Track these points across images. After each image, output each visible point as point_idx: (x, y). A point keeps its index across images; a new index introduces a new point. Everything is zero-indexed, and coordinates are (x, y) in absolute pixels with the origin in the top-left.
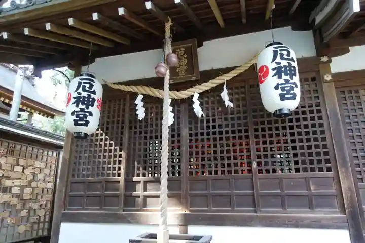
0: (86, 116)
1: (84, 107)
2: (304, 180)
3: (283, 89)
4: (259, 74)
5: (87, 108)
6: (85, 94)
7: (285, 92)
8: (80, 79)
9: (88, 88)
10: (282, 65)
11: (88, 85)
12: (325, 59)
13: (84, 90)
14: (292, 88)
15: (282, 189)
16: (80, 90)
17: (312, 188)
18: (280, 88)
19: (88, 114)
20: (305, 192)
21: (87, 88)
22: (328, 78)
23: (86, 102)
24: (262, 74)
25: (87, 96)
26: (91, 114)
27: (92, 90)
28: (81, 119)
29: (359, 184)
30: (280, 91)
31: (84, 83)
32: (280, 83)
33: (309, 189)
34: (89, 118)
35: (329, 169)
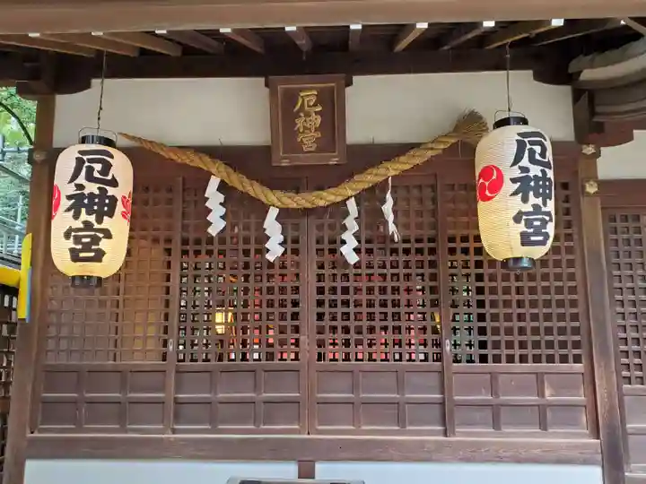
0: (96, 240)
1: (92, 218)
2: (534, 376)
3: (529, 224)
4: (481, 181)
5: (100, 221)
6: (92, 188)
7: (532, 230)
8: (80, 152)
9: (98, 172)
10: (531, 174)
11: (98, 167)
12: (589, 150)
13: (90, 178)
14: (544, 223)
15: (494, 392)
16: (81, 180)
17: (547, 392)
18: (523, 222)
19: (101, 235)
20: (533, 399)
21: (96, 175)
22: (591, 189)
23: (96, 208)
24: (487, 184)
25: (97, 192)
26: (108, 235)
27: (109, 177)
28: (87, 248)
29: (625, 386)
30: (522, 227)
31: (89, 160)
32: (523, 210)
33: (541, 394)
34: (104, 244)
35: (577, 359)
